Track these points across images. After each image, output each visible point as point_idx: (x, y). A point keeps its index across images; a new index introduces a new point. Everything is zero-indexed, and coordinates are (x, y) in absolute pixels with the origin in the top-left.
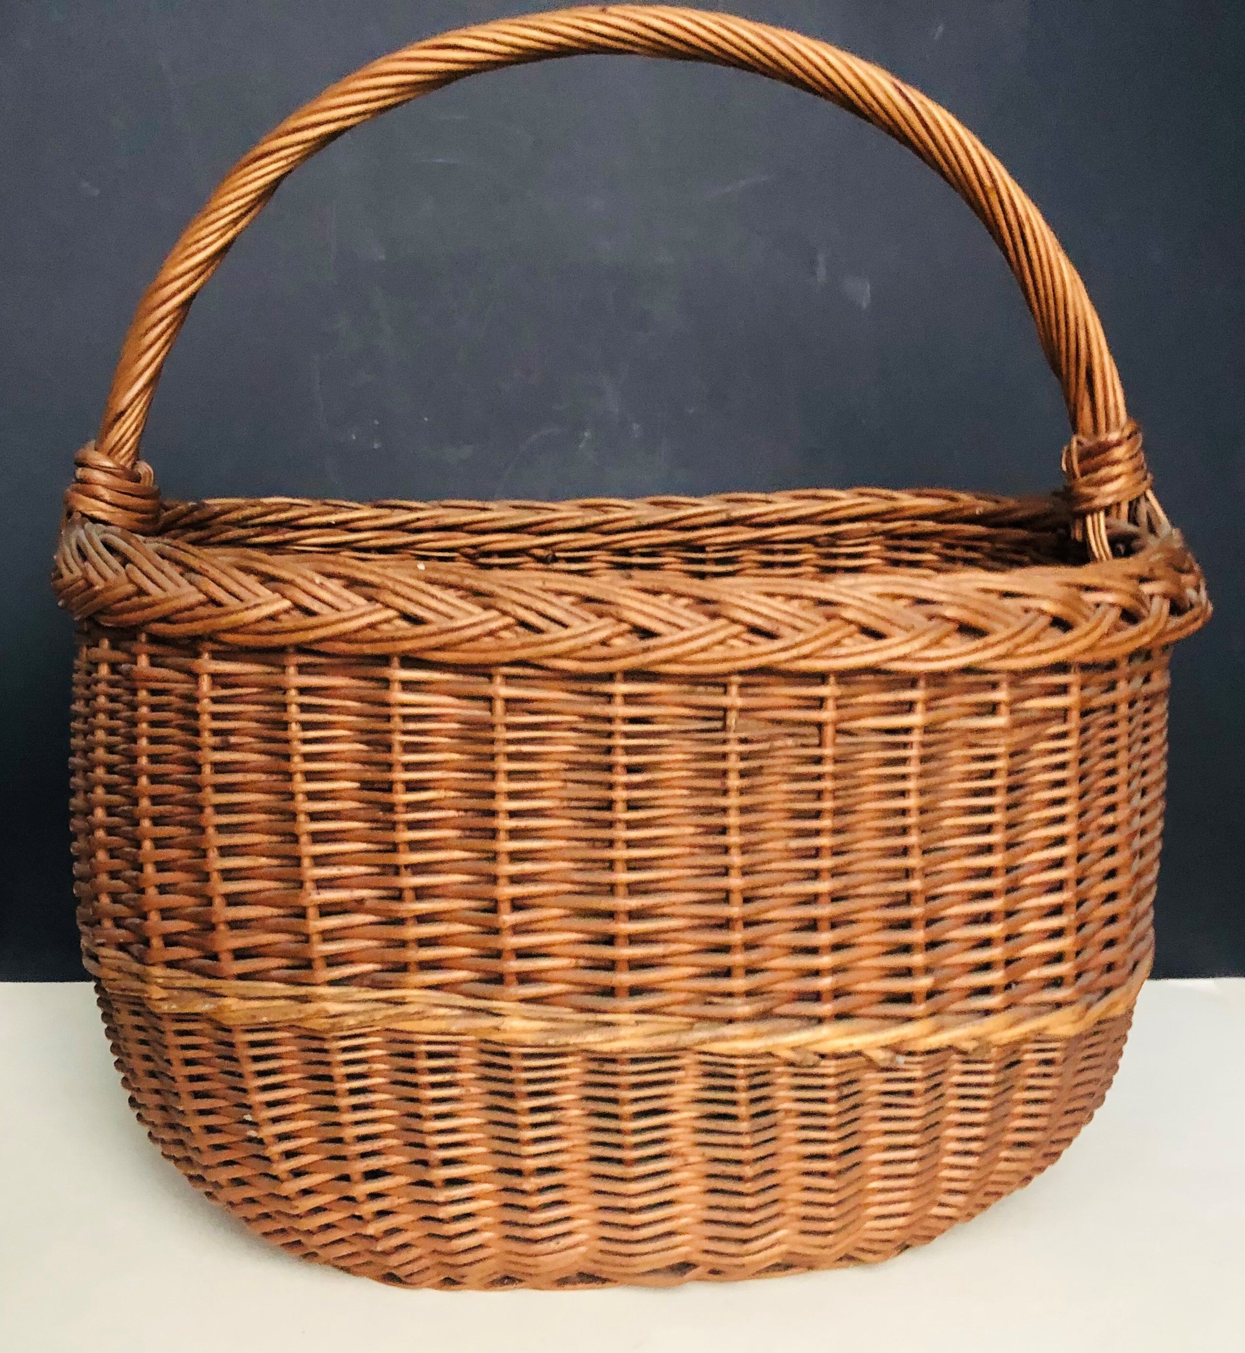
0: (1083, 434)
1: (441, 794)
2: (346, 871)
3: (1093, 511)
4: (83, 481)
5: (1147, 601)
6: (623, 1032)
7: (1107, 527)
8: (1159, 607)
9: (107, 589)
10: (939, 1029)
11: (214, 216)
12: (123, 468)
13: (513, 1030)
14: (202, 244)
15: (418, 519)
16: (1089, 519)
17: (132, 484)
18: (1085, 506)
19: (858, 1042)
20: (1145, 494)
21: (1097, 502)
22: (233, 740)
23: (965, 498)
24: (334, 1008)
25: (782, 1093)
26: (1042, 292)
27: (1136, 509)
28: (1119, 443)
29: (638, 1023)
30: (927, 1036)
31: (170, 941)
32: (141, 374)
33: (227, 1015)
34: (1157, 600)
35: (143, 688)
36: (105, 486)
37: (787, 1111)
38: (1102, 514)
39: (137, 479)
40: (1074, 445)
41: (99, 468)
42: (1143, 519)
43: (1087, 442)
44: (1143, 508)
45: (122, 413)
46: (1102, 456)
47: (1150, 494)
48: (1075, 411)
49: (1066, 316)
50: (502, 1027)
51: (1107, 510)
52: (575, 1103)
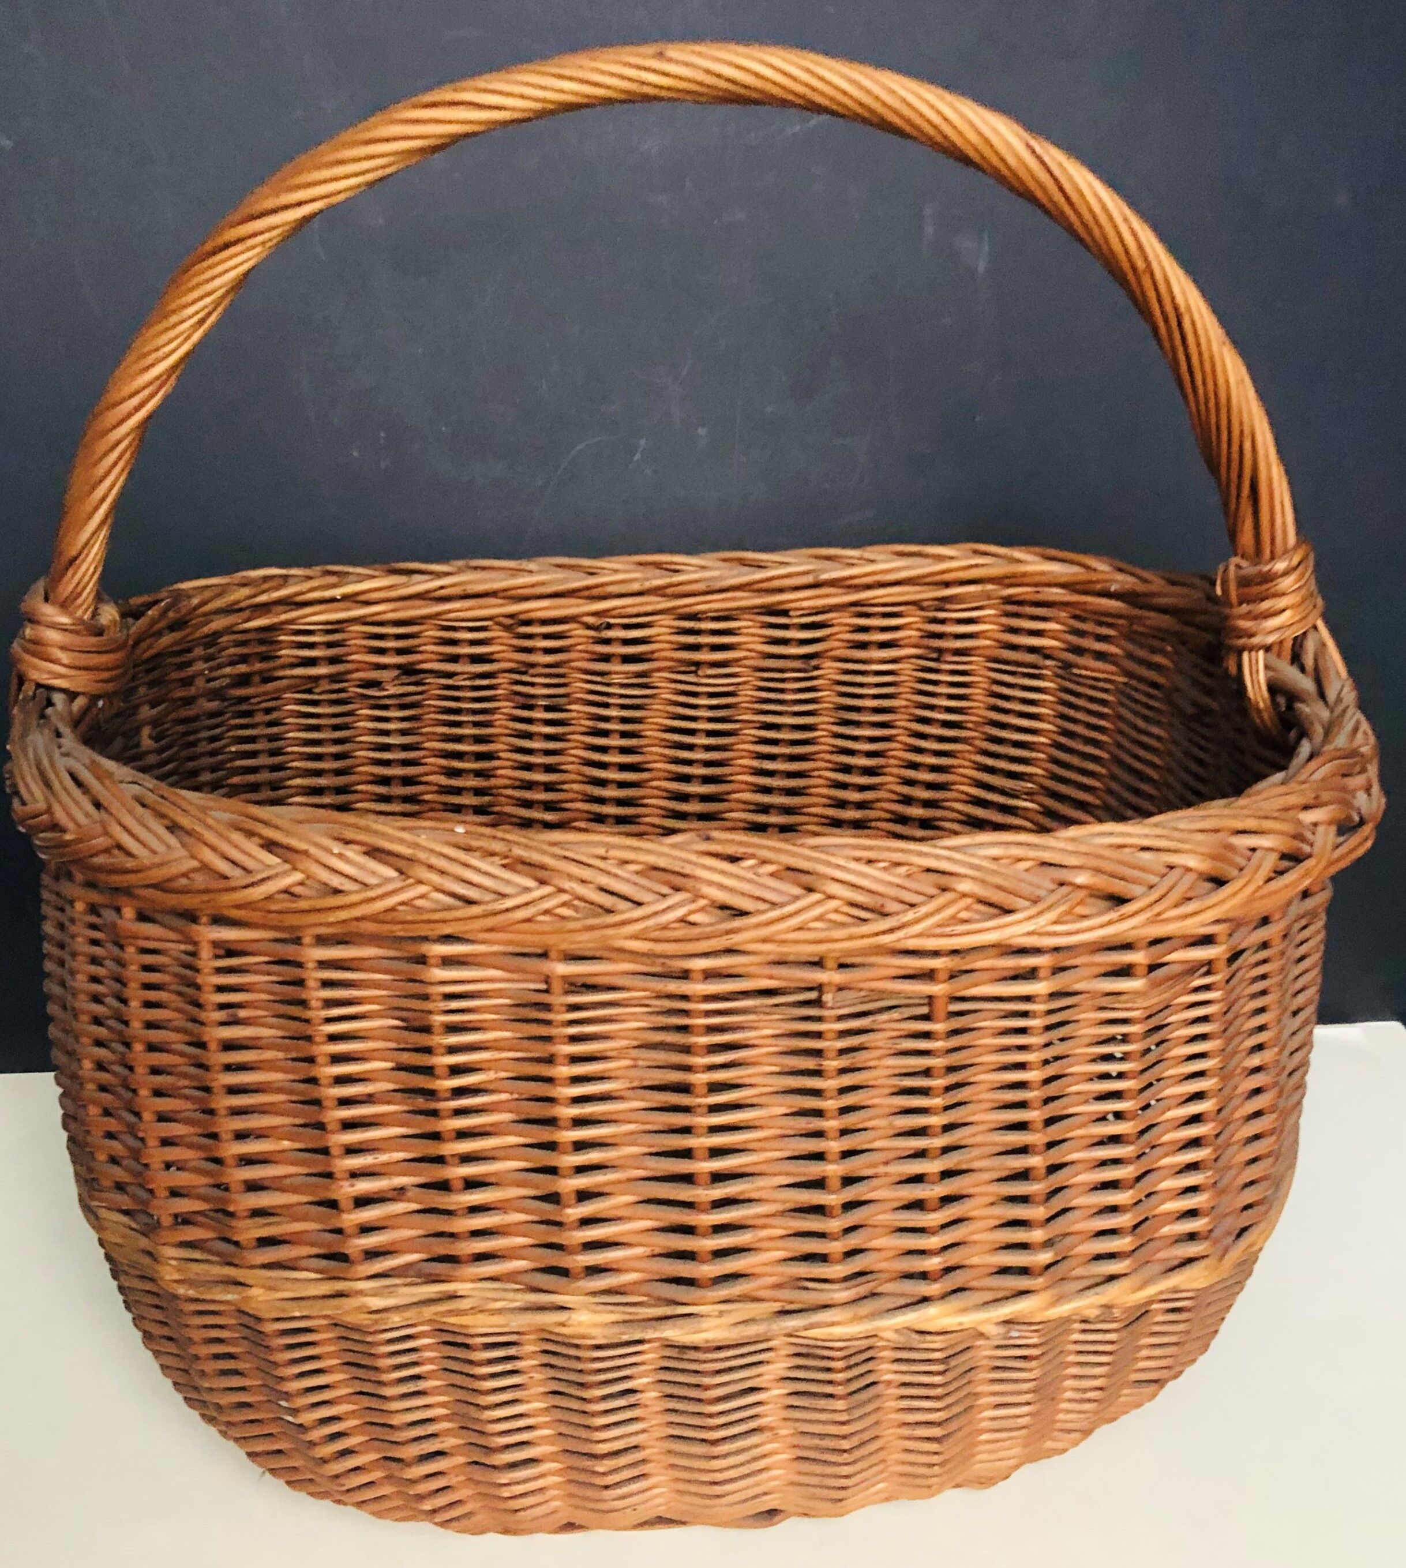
0: (1243, 557)
1: (491, 1075)
2: (384, 1158)
3: (1251, 649)
4: (35, 642)
5: (1308, 835)
6: (706, 1323)
7: (1267, 667)
8: (1325, 838)
9: (78, 841)
10: (1059, 1299)
11: (174, 319)
12: (81, 621)
13: (580, 1324)
14: (160, 353)
15: (442, 588)
16: (1245, 656)
17: (93, 640)
18: (1242, 641)
19: (968, 1320)
20: (1315, 628)
21: (1256, 640)
22: (242, 1013)
23: (1102, 566)
24: (376, 1303)
25: (885, 1366)
26: (1201, 391)
27: (1301, 646)
28: (1286, 573)
29: (721, 1314)
30: (1047, 1308)
31: (184, 1220)
32: (96, 508)
33: (254, 1305)
34: (1321, 829)
35: (131, 944)
36: (63, 648)
37: (889, 1383)
38: (1261, 653)
39: (99, 632)
40: (1232, 568)
41: (54, 626)
42: (1309, 661)
43: (1249, 569)
44: (1310, 646)
45: (76, 558)
46: (1265, 587)
47: (1320, 624)
48: (1235, 525)
49: (1229, 421)
50: (570, 1322)
51: (1268, 649)
52: (652, 1386)
